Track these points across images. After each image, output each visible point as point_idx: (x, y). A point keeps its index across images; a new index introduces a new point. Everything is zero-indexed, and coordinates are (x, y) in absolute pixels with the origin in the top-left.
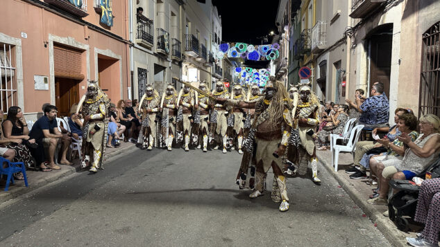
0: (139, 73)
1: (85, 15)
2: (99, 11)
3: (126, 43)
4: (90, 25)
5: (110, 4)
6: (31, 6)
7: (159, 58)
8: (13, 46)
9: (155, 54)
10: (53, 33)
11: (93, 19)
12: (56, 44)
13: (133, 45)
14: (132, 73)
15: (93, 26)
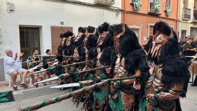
0: (182, 32)
1: (160, 15)
2: (166, 12)
3: (177, 21)
4: (162, 17)
5: (171, 7)
6: (144, 16)
7: (194, 24)
8: (139, 29)
9: (191, 23)
10: (150, 23)
11: (163, 15)
12: (150, 26)
13: (180, 21)
14: (178, 32)
15: (163, 17)
